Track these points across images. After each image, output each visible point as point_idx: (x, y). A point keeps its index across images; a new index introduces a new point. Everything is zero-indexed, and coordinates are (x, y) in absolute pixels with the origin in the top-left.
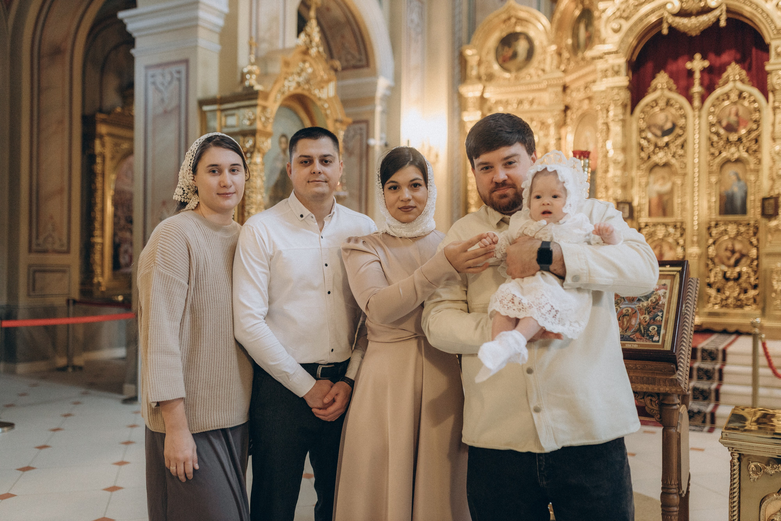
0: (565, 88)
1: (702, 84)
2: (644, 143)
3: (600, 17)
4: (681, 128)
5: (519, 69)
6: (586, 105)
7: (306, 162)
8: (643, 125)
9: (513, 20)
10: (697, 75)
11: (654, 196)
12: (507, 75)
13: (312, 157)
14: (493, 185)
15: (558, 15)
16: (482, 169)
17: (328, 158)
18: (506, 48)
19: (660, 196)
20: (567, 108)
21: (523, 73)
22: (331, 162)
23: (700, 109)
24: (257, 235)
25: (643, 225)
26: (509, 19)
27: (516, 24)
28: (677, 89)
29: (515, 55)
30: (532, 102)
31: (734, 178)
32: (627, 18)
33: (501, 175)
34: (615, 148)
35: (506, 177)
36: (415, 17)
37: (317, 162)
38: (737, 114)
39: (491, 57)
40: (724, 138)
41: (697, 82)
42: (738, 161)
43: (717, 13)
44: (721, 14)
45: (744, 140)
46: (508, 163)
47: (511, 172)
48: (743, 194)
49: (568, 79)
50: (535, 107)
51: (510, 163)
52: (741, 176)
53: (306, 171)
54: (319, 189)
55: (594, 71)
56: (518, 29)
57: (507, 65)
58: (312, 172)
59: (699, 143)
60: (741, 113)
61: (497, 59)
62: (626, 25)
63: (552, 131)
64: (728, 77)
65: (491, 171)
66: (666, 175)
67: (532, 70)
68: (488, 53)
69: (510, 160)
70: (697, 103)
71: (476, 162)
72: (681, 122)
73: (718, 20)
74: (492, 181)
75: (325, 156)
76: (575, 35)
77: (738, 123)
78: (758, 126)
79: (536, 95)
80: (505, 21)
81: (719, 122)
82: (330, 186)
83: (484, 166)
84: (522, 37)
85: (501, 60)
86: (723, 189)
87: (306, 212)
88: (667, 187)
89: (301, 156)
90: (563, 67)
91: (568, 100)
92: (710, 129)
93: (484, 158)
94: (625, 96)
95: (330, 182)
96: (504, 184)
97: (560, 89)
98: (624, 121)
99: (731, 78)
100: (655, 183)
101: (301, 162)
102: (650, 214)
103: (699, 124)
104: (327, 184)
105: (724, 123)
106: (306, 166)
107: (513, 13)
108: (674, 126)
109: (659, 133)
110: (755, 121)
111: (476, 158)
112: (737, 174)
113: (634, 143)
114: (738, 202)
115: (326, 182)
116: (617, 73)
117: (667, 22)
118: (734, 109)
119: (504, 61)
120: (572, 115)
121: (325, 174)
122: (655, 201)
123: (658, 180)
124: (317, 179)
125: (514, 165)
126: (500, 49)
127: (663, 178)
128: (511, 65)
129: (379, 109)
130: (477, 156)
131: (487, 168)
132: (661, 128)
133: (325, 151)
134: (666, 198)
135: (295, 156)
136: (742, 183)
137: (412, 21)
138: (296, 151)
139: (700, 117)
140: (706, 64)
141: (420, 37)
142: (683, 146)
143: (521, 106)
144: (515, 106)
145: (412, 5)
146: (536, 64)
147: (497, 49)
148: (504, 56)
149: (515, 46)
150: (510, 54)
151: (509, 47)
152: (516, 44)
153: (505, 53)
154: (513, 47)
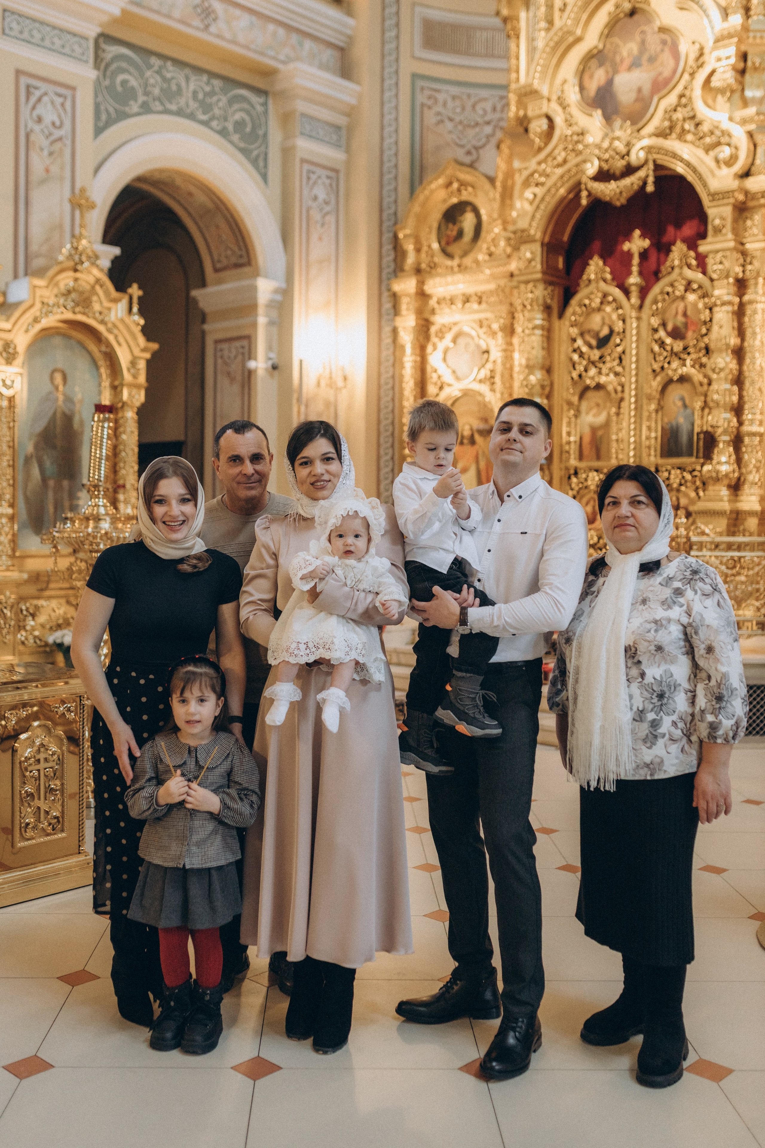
1: (641, 273)
4: (618, 334)
5: (465, 254)
10: (636, 261)
11: (587, 431)
12: (449, 263)
18: (451, 226)
19: (594, 430)
20: (513, 308)
23: (641, 307)
25: (572, 471)
27: (459, 190)
28: (613, 279)
29: (460, 234)
31: (679, 404)
32: (544, 186)
36: (321, 193)
38: (685, 314)
40: (668, 348)
41: (635, 269)
42: (683, 379)
43: (641, 173)
44: (647, 176)
45: (691, 350)
48: (690, 427)
49: (513, 266)
52: (687, 402)
57: (450, 249)
59: (637, 354)
60: (689, 313)
61: (440, 243)
63: (500, 339)
64: (673, 261)
66: (600, 401)
67: (479, 254)
68: (429, 233)
70: (635, 300)
72: (619, 326)
73: (645, 183)
77: (686, 325)
78: (708, 330)
81: (664, 325)
84: (469, 208)
85: (443, 243)
86: (666, 420)
88: (601, 419)
90: (508, 251)
92: (652, 335)
97: (505, 281)
98: (546, 327)
99: (677, 262)
100: (587, 413)
102: (581, 457)
103: (638, 327)
105: (670, 327)
107: (454, 176)
108: (612, 332)
109: (594, 342)
110: (705, 323)
112: (682, 399)
113: (563, 357)
114: (684, 439)
116: (530, 262)
117: (586, 189)
118: (681, 306)
119: (448, 243)
122: (587, 439)
123: (591, 409)
126: (443, 227)
127: (598, 405)
128: (455, 249)
129: (262, 320)
132: (596, 335)
134: (600, 433)
136: (689, 411)
137: (315, 198)
139: (638, 319)
140: (647, 243)
141: (329, 218)
142: (621, 359)
143: (467, 305)
144: (460, 305)
145: (313, 177)
146: (485, 246)
147: (439, 228)
148: (448, 236)
149: (461, 222)
150: (455, 233)
151: (454, 223)
152: (462, 218)
153: (449, 233)
154: (458, 224)
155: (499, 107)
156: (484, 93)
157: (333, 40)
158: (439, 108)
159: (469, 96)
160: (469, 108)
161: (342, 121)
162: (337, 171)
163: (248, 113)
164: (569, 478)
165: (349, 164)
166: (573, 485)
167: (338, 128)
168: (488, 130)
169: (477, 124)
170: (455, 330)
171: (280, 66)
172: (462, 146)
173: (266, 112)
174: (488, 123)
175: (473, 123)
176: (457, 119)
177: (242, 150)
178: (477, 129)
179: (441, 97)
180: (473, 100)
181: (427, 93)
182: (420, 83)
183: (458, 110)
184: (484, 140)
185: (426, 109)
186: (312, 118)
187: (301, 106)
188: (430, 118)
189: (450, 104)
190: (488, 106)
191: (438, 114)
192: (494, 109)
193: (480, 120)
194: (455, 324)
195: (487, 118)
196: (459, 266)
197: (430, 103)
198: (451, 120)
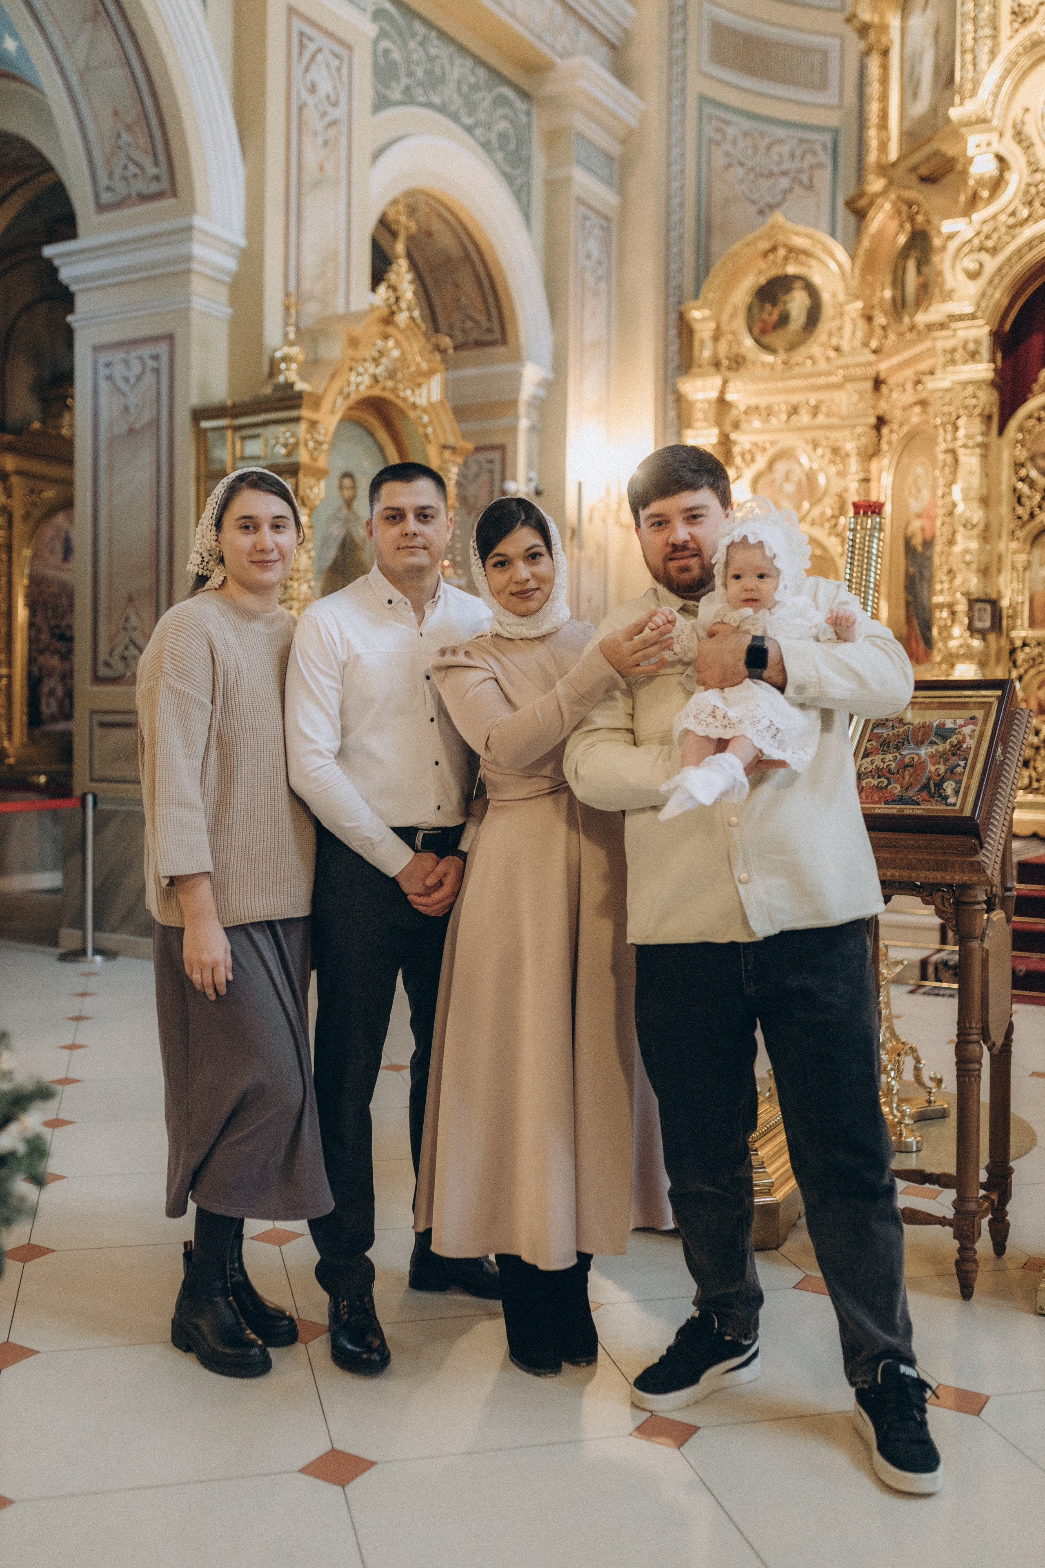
0: (878, 383)
2: (1023, 487)
3: (944, 248)
5: (792, 347)
6: (916, 416)
7: (394, 517)
8: (1022, 454)
9: (782, 252)
12: (769, 358)
13: (403, 510)
14: (669, 549)
15: (866, 243)
16: (653, 525)
17: (428, 512)
18: (768, 307)
20: (881, 422)
21: (798, 356)
22: (433, 517)
24: (322, 628)
25: (1018, 643)
26: (774, 249)
27: (786, 259)
29: (784, 320)
30: (815, 411)
32: (994, 251)
33: (681, 532)
34: (966, 499)
35: (688, 538)
36: (594, 246)
37: (411, 517)
39: (740, 324)
46: (693, 516)
47: (696, 530)
49: (883, 366)
50: (821, 419)
51: (695, 517)
53: (394, 531)
54: (414, 560)
55: (932, 352)
56: (791, 269)
57: (767, 339)
58: (404, 533)
61: (750, 330)
62: (991, 264)
63: (854, 465)
65: (666, 528)
67: (816, 348)
68: (732, 317)
69: (695, 512)
71: (643, 514)
74: (667, 543)
75: (424, 508)
76: (898, 282)
79: (823, 396)
80: (765, 254)
82: (430, 554)
83: (656, 520)
84: (798, 284)
85: (756, 330)
87: (397, 595)
89: (386, 509)
90: (874, 344)
91: (883, 406)
93: (655, 507)
94: (988, 399)
95: (432, 549)
96: (684, 546)
97: (869, 385)
98: (984, 446)
100: (1042, 565)
101: (387, 518)
102: (1033, 623)
104: (426, 552)
106: (394, 525)
107: (781, 238)
111: (644, 508)
113: (1005, 488)
115: (425, 548)
116: (973, 356)
119: (764, 331)
120: (891, 436)
121: (422, 535)
122: (1041, 599)
124: (411, 544)
125: (700, 519)
126: (756, 310)
128: (776, 339)
129: (524, 424)
130: (645, 505)
131: (660, 524)
133: (424, 501)
135: (379, 507)
137: (588, 255)
138: (379, 500)
141: (603, 285)
143: (794, 418)
144: (784, 417)
145: (588, 224)
146: (823, 337)
147: (750, 309)
148: (763, 321)
149: (785, 303)
150: (775, 317)
151: (774, 304)
152: (788, 297)
153: (765, 316)
154: (780, 305)
155: (798, 153)
156: (780, 132)
157: (609, 36)
158: (727, 147)
159: (762, 134)
160: (762, 149)
161: (615, 149)
162: (608, 219)
163: (512, 122)
164: (1013, 651)
165: (623, 209)
166: (1019, 662)
167: (610, 158)
168: (784, 183)
169: (771, 174)
170: (771, 451)
171: (558, 61)
172: (753, 202)
173: (529, 125)
174: (784, 174)
175: (766, 172)
176: (749, 163)
177: (506, 175)
178: (772, 181)
179: (731, 131)
180: (767, 140)
181: (715, 123)
182: (709, 110)
183: (750, 152)
184: (779, 197)
185: (713, 147)
186: (588, 141)
187: (579, 123)
188: (719, 161)
189: (741, 143)
190: (785, 150)
191: (727, 155)
192: (792, 156)
193: (775, 169)
194: (772, 443)
195: (784, 167)
196: (785, 363)
197: (718, 137)
198: (742, 164)
